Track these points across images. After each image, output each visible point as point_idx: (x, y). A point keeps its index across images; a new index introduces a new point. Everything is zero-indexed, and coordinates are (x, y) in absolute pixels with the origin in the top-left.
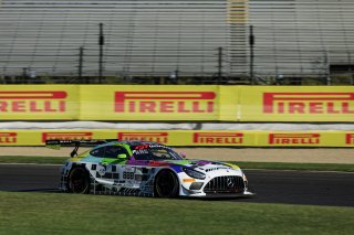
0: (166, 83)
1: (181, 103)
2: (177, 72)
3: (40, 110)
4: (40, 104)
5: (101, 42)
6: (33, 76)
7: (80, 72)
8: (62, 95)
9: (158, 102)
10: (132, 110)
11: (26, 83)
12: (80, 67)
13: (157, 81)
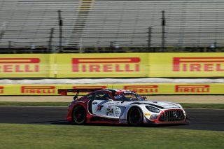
0: (208, 51)
1: (218, 65)
2: (215, 43)
3: (122, 71)
4: (122, 66)
5: (163, 23)
6: (117, 47)
7: (149, 44)
8: (137, 60)
9: (202, 64)
10: (185, 70)
11: (112, 52)
12: (149, 41)
13: (201, 50)
